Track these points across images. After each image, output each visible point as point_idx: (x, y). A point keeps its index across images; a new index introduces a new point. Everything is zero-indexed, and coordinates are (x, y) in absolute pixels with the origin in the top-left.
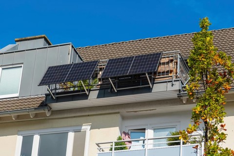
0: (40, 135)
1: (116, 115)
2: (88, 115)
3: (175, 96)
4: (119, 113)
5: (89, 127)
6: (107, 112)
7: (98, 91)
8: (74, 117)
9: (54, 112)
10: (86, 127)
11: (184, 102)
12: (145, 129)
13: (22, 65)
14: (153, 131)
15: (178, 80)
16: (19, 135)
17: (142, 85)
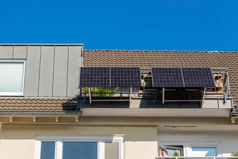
0: (63, 142)
1: (153, 128)
2: (121, 126)
3: (227, 114)
4: (156, 126)
5: (122, 139)
6: (144, 124)
7: (140, 100)
8: (104, 126)
9: (82, 118)
10: (118, 138)
11: (233, 122)
12: (182, 146)
13: (25, 61)
14: (191, 149)
15: (230, 99)
16: (37, 140)
17: (191, 99)
